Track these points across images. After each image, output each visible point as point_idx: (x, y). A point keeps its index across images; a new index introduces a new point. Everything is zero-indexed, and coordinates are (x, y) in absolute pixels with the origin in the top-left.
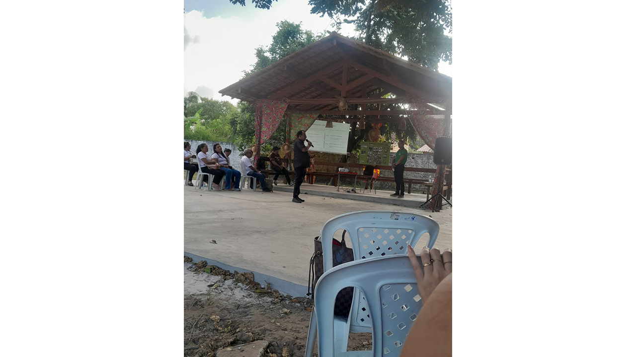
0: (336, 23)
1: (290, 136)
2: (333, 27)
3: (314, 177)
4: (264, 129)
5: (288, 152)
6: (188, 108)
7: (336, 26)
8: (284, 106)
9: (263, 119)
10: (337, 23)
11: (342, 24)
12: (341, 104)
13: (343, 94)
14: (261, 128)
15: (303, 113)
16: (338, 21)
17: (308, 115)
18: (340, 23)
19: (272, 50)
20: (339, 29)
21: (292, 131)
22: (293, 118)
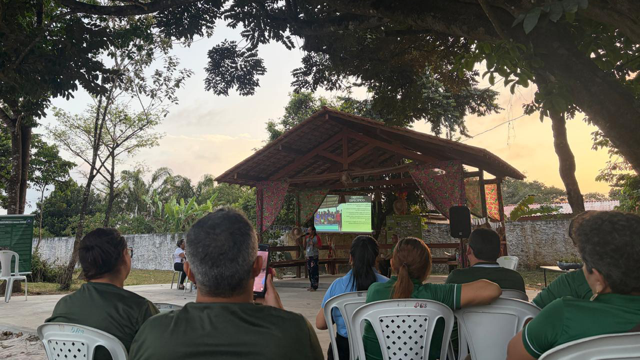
0: (345, 88)
1: (299, 218)
2: (343, 92)
3: (337, 265)
4: (266, 214)
5: (298, 237)
6: (203, 193)
7: (346, 91)
8: (285, 186)
9: (265, 203)
10: (347, 88)
11: (352, 88)
12: (344, 178)
13: (346, 167)
14: (262, 213)
15: (312, 190)
16: (348, 86)
17: (317, 192)
18: (350, 87)
19: (285, 123)
20: (350, 92)
21: (302, 212)
22: (301, 197)
